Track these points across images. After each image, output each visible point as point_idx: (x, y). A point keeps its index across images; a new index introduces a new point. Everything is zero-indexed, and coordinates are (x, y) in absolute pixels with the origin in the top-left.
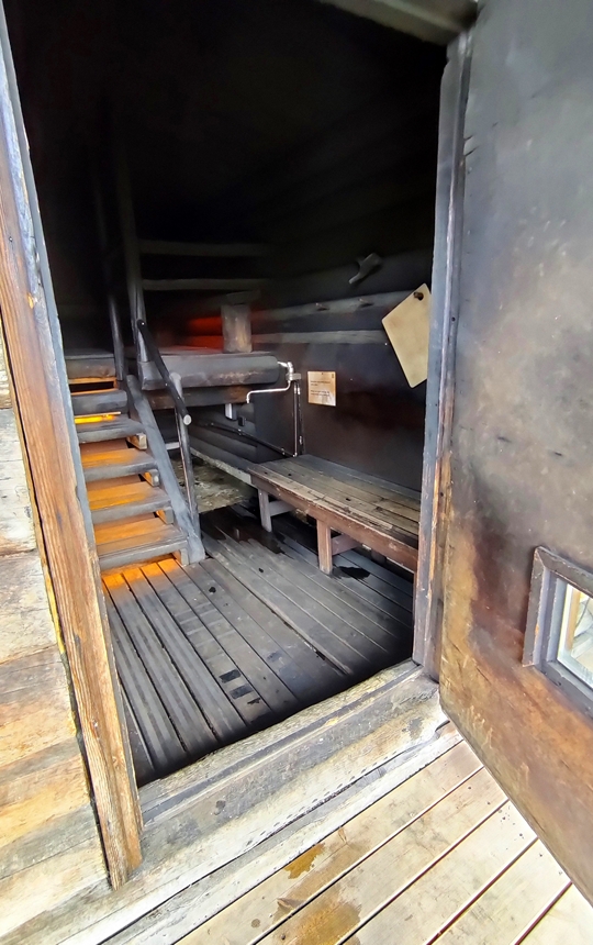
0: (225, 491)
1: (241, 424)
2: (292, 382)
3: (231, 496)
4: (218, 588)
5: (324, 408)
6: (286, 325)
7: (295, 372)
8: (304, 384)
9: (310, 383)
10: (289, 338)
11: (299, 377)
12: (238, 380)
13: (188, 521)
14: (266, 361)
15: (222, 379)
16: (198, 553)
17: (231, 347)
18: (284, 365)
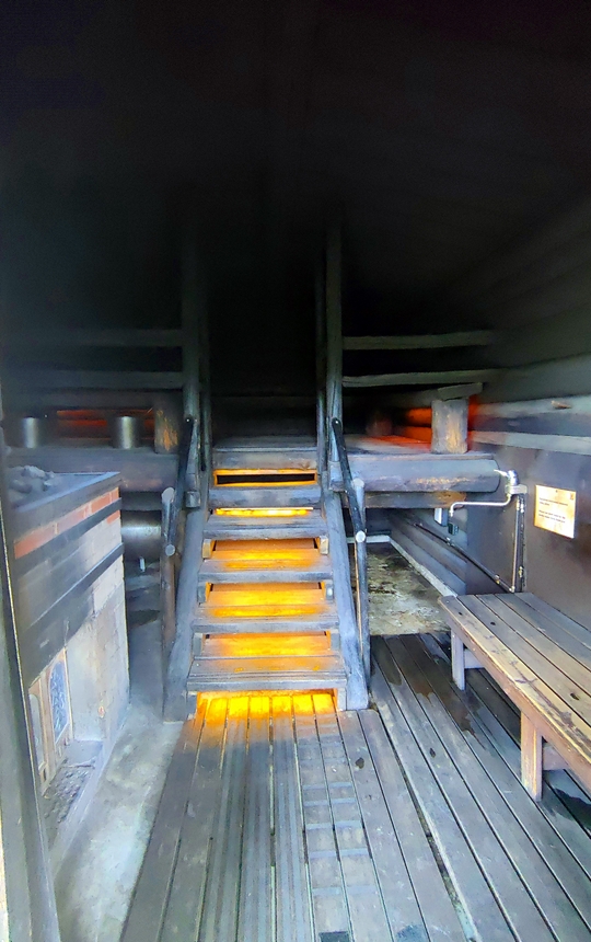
0: (422, 609)
1: (450, 531)
2: (513, 496)
3: (428, 619)
4: (368, 762)
5: (555, 538)
6: (512, 424)
7: (518, 483)
8: (530, 500)
9: (538, 501)
10: (514, 440)
11: (523, 489)
12: (442, 486)
13: (355, 653)
14: (483, 467)
15: (421, 485)
16: (360, 699)
17: (438, 446)
18: (504, 474)
